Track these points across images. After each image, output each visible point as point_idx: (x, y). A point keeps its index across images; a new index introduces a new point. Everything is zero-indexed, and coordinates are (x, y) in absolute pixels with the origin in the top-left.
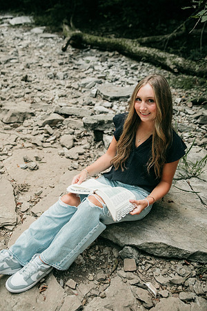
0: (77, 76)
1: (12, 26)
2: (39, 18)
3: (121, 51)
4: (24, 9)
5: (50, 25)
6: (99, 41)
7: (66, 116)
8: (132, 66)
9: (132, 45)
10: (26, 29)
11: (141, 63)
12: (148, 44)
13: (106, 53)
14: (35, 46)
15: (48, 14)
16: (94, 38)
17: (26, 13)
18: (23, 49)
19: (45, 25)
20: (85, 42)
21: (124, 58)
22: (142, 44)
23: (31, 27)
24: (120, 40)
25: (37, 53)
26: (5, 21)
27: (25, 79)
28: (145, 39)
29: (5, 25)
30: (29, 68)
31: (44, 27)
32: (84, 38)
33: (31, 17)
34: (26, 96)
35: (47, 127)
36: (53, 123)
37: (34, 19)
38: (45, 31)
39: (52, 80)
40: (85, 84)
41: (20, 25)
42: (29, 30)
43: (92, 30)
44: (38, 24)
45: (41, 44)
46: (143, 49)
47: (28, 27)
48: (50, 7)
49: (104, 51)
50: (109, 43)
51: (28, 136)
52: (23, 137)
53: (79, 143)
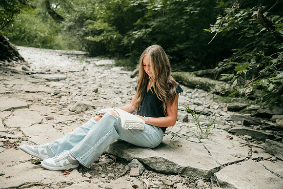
1: (96, 66)
2: (120, 61)
4: (109, 55)
5: (127, 65)
9: (189, 76)
10: (107, 68)
11: (196, 90)
12: (202, 76)
14: (111, 77)
15: (128, 57)
17: (110, 58)
18: (101, 78)
19: (123, 66)
22: (197, 76)
23: (112, 67)
25: (111, 81)
26: (92, 62)
27: (96, 91)
28: (200, 72)
29: (92, 65)
30: (101, 87)
31: (123, 67)
33: (114, 61)
34: (93, 101)
37: (115, 62)
38: (122, 70)
39: (117, 95)
41: (103, 65)
42: (110, 69)
44: (117, 65)
45: (116, 76)
46: (197, 79)
47: (110, 67)
48: (129, 53)
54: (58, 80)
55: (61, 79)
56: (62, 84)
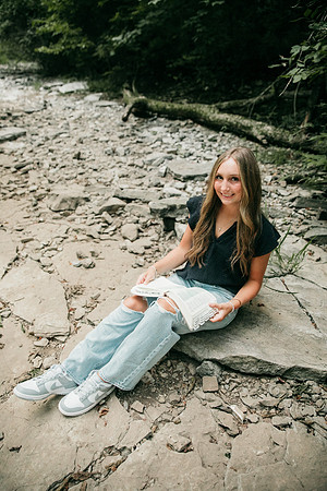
0: (141, 151)
1: (62, 94)
2: (95, 83)
3: (196, 119)
5: (107, 90)
6: (168, 107)
7: (129, 200)
8: (210, 137)
9: (210, 112)
10: (79, 97)
11: (221, 133)
12: (229, 110)
13: (177, 122)
14: (89, 117)
15: (106, 77)
16: (162, 104)
17: (79, 78)
18: (75, 121)
19: (102, 91)
20: (151, 109)
21: (199, 127)
22: (222, 111)
23: (86, 95)
24: (194, 106)
25: (92, 125)
26: (53, 89)
27: (78, 157)
28: (225, 104)
29: (54, 93)
30: (82, 143)
31: (101, 94)
32: (149, 104)
33: (85, 83)
34: (79, 177)
35: (105, 214)
36: (112, 210)
37: (88, 84)
38: (101, 98)
39: (110, 157)
40: (151, 161)
41: (72, 92)
42: (82, 98)
43: (159, 94)
44: (92, 91)
45: (96, 115)
46: (223, 116)
47: (81, 94)
48: (107, 70)
49: (174, 119)
50: (180, 110)
51: (82, 227)
52: (76, 227)
53: (145, 234)
54: (14, 138)
55: (19, 136)
56: (22, 145)
